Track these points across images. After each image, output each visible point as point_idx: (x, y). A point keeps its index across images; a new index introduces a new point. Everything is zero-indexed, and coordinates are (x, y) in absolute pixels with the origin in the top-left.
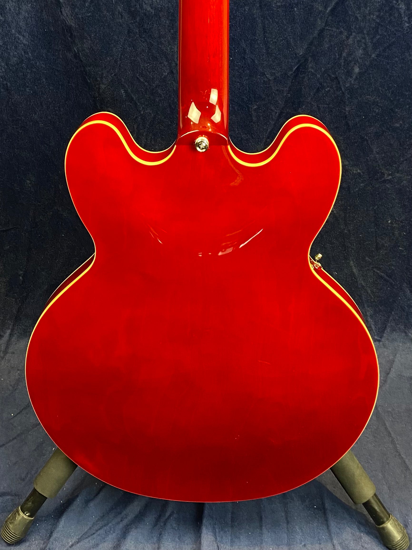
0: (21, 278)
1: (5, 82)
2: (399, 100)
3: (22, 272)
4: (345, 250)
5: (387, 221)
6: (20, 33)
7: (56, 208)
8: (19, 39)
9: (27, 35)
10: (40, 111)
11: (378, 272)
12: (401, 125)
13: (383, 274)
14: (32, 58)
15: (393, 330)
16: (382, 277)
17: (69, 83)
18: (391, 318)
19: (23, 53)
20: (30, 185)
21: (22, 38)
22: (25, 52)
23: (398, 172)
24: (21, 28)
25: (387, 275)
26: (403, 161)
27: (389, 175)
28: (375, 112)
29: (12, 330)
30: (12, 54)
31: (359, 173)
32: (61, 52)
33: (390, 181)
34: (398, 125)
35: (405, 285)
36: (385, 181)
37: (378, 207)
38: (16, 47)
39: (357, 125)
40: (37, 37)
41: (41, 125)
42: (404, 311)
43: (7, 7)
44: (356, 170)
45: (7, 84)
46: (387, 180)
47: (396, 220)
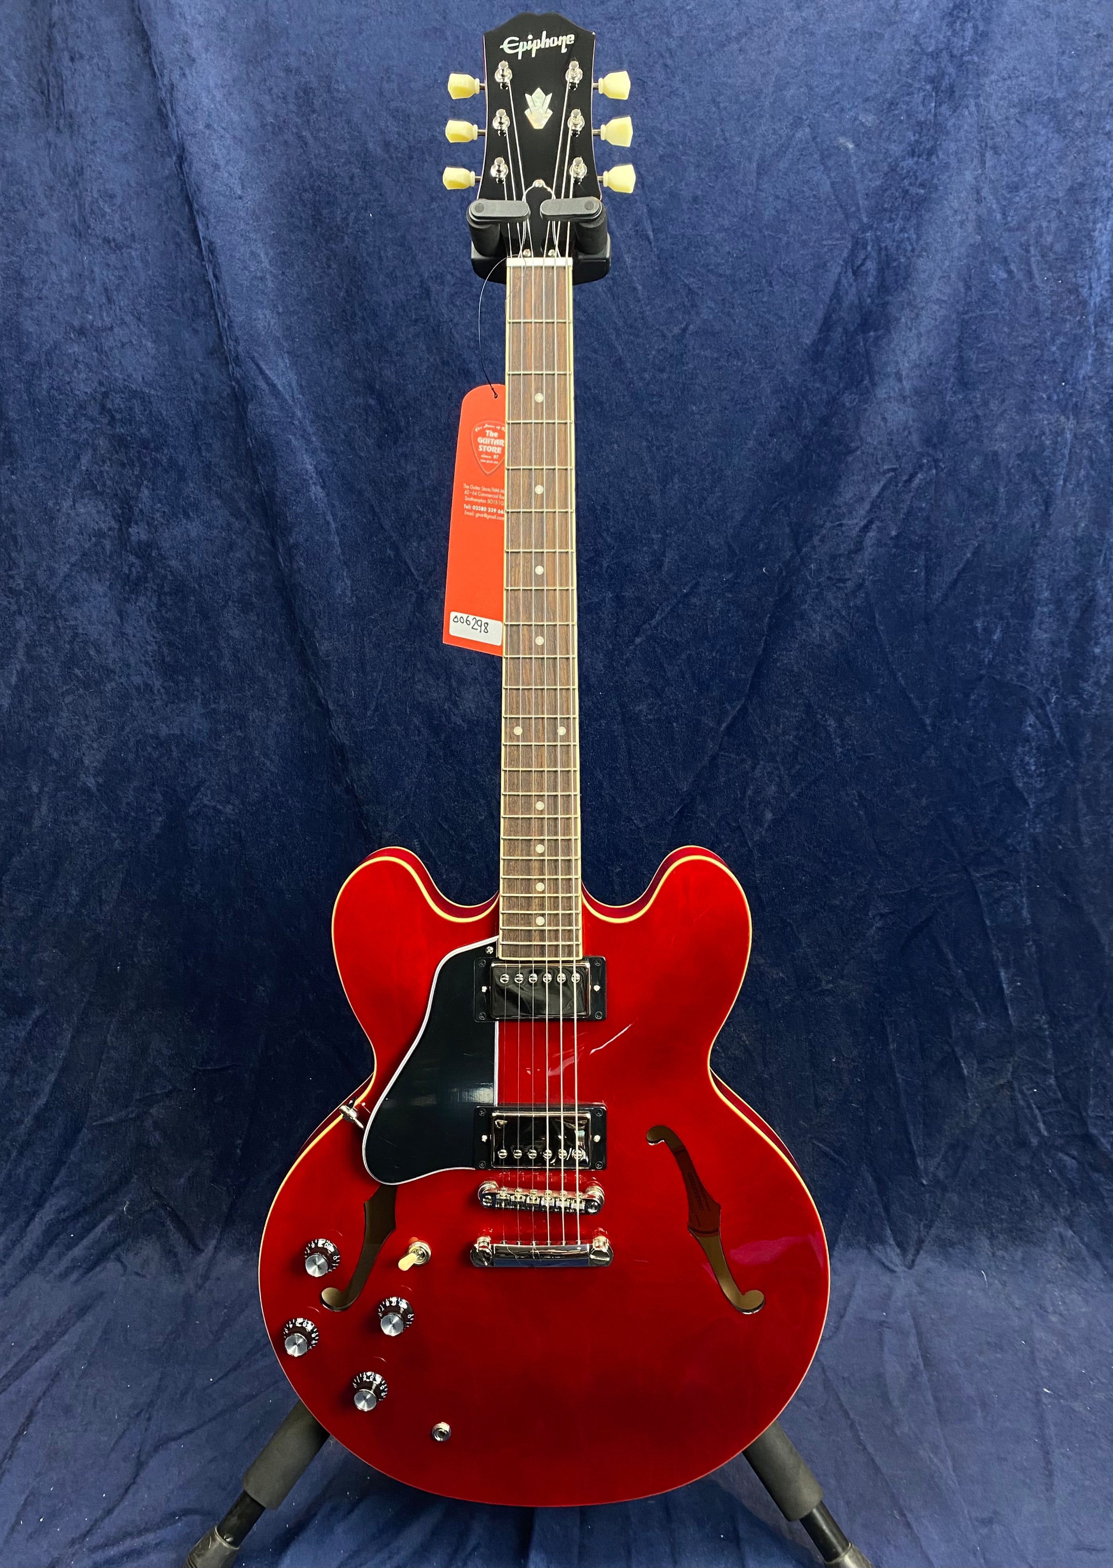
0: (238, 1151)
1: (238, 830)
2: (836, 863)
3: (239, 1141)
4: (766, 1109)
5: (830, 1059)
6: (266, 755)
7: (301, 1032)
8: (264, 764)
9: (276, 758)
10: (288, 873)
11: (821, 1145)
12: (842, 902)
13: (828, 1149)
14: (281, 793)
15: (849, 1245)
16: (826, 1154)
17: (335, 831)
18: (844, 1224)
19: (269, 786)
20: (263, 994)
21: (268, 763)
22: (271, 785)
23: (842, 978)
24: (269, 749)
25: (835, 1152)
26: (848, 960)
27: (828, 982)
28: (801, 880)
29: (219, 1241)
30: (251, 787)
31: (783, 978)
32: (325, 785)
33: (830, 992)
34: (838, 903)
35: (864, 1167)
36: (823, 992)
37: (815, 1036)
38: (259, 776)
39: (773, 899)
40: (292, 762)
41: (288, 896)
42: (864, 1212)
43: (250, 717)
44: (777, 974)
45: (240, 832)
46: (827, 990)
47: (843, 1056)
